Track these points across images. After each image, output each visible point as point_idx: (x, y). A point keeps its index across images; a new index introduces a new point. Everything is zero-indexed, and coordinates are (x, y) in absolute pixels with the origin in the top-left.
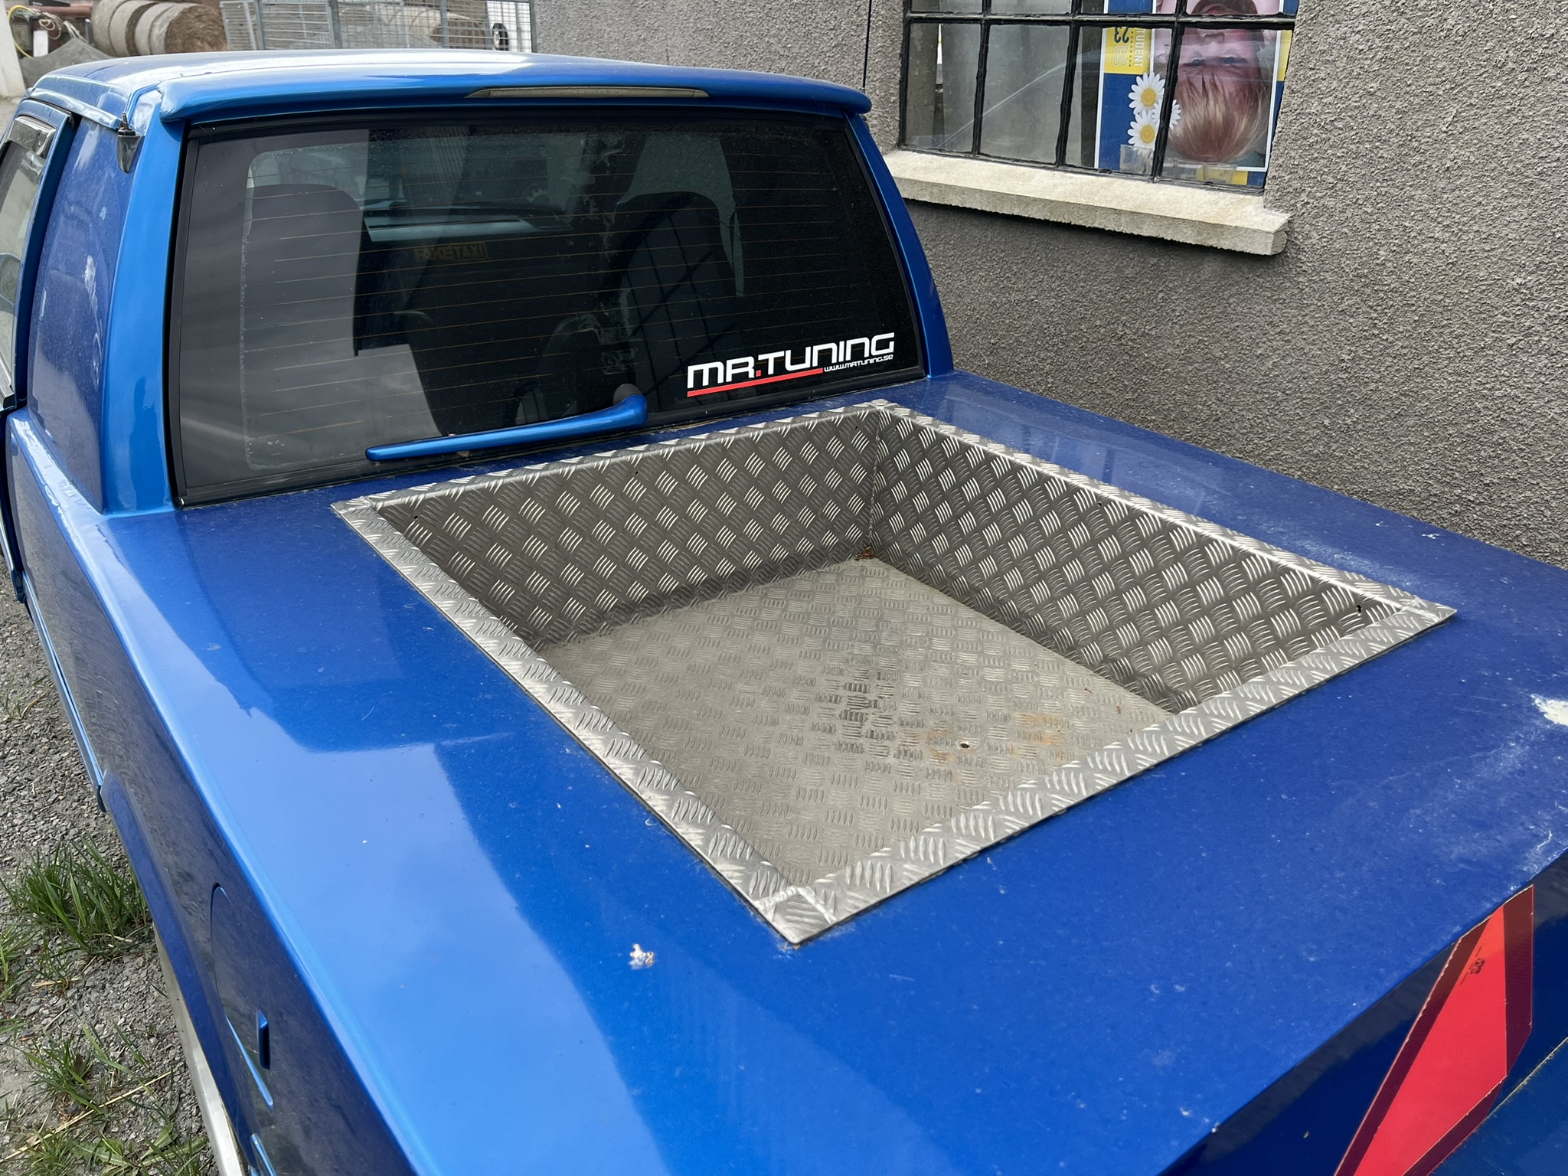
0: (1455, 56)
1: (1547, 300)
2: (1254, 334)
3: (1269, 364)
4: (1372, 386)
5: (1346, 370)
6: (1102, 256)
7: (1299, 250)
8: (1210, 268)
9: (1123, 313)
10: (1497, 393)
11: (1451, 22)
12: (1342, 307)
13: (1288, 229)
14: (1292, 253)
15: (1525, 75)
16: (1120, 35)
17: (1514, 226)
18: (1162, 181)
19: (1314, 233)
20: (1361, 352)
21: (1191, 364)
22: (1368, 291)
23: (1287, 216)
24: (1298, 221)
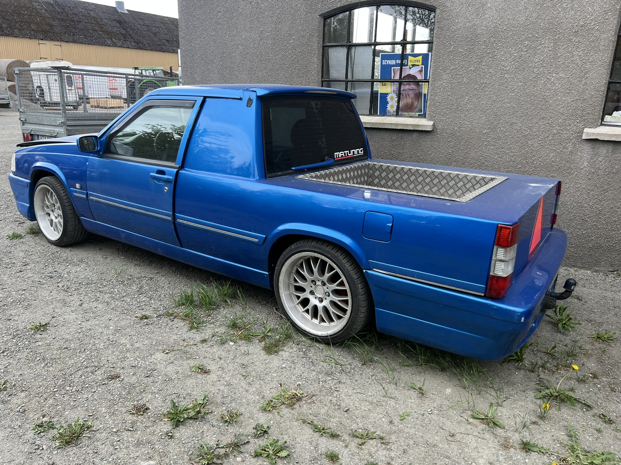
0: (466, 87)
1: (491, 135)
2: (428, 149)
3: (432, 156)
4: (457, 157)
5: (451, 155)
6: (386, 135)
7: (437, 129)
8: (415, 135)
9: (393, 148)
10: (484, 155)
11: (465, 80)
12: (448, 141)
13: (434, 125)
14: (435, 130)
15: (481, 90)
16: (384, 84)
17: (483, 120)
18: (399, 117)
19: (440, 125)
20: (453, 150)
21: (412, 158)
22: (454, 137)
23: (433, 122)
24: (436, 123)
